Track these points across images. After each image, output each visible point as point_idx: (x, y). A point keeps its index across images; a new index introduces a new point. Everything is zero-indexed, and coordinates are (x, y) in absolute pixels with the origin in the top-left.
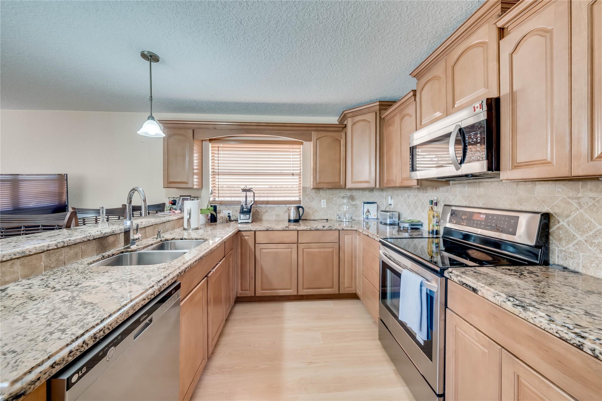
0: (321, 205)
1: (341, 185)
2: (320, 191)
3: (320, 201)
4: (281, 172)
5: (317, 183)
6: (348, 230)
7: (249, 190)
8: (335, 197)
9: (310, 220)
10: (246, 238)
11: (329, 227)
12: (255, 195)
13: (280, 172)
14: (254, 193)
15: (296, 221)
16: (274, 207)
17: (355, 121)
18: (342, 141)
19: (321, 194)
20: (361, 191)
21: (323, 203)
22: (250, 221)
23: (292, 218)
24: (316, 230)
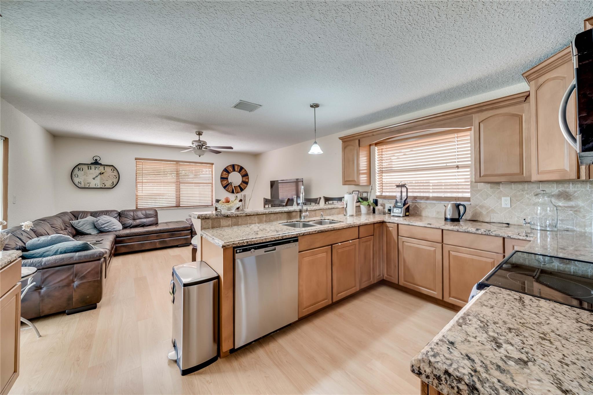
0: (501, 204)
1: (524, 177)
2: (499, 186)
3: (500, 198)
4: (447, 166)
5: (482, 175)
6: (519, 239)
7: (403, 186)
8: (528, 194)
9: (480, 222)
10: (390, 229)
11: (485, 232)
12: (409, 190)
13: (445, 165)
14: (407, 189)
15: (453, 220)
16: (434, 204)
17: (539, 84)
18: (524, 115)
19: (501, 189)
20: (555, 185)
21: (505, 202)
22: (401, 215)
23: (449, 217)
24: (465, 232)
